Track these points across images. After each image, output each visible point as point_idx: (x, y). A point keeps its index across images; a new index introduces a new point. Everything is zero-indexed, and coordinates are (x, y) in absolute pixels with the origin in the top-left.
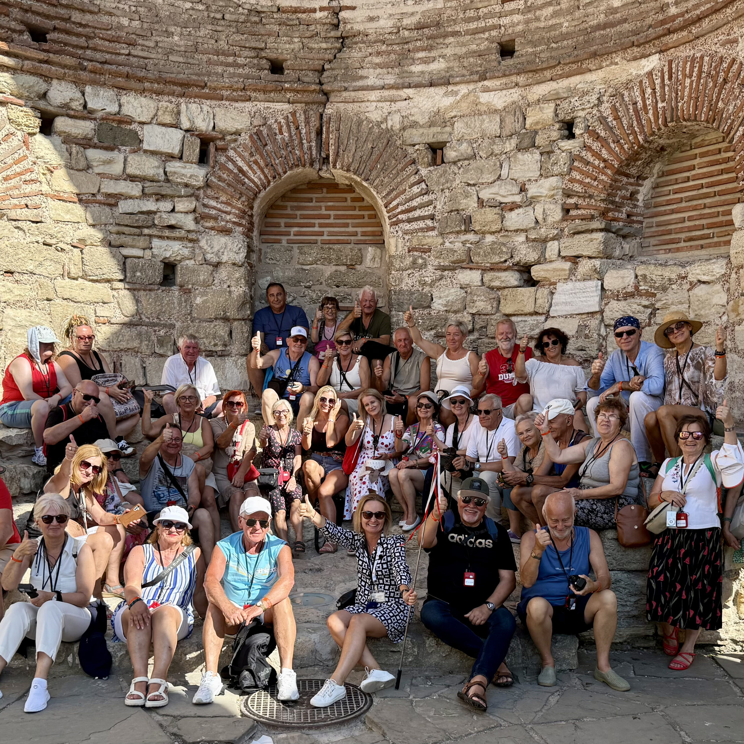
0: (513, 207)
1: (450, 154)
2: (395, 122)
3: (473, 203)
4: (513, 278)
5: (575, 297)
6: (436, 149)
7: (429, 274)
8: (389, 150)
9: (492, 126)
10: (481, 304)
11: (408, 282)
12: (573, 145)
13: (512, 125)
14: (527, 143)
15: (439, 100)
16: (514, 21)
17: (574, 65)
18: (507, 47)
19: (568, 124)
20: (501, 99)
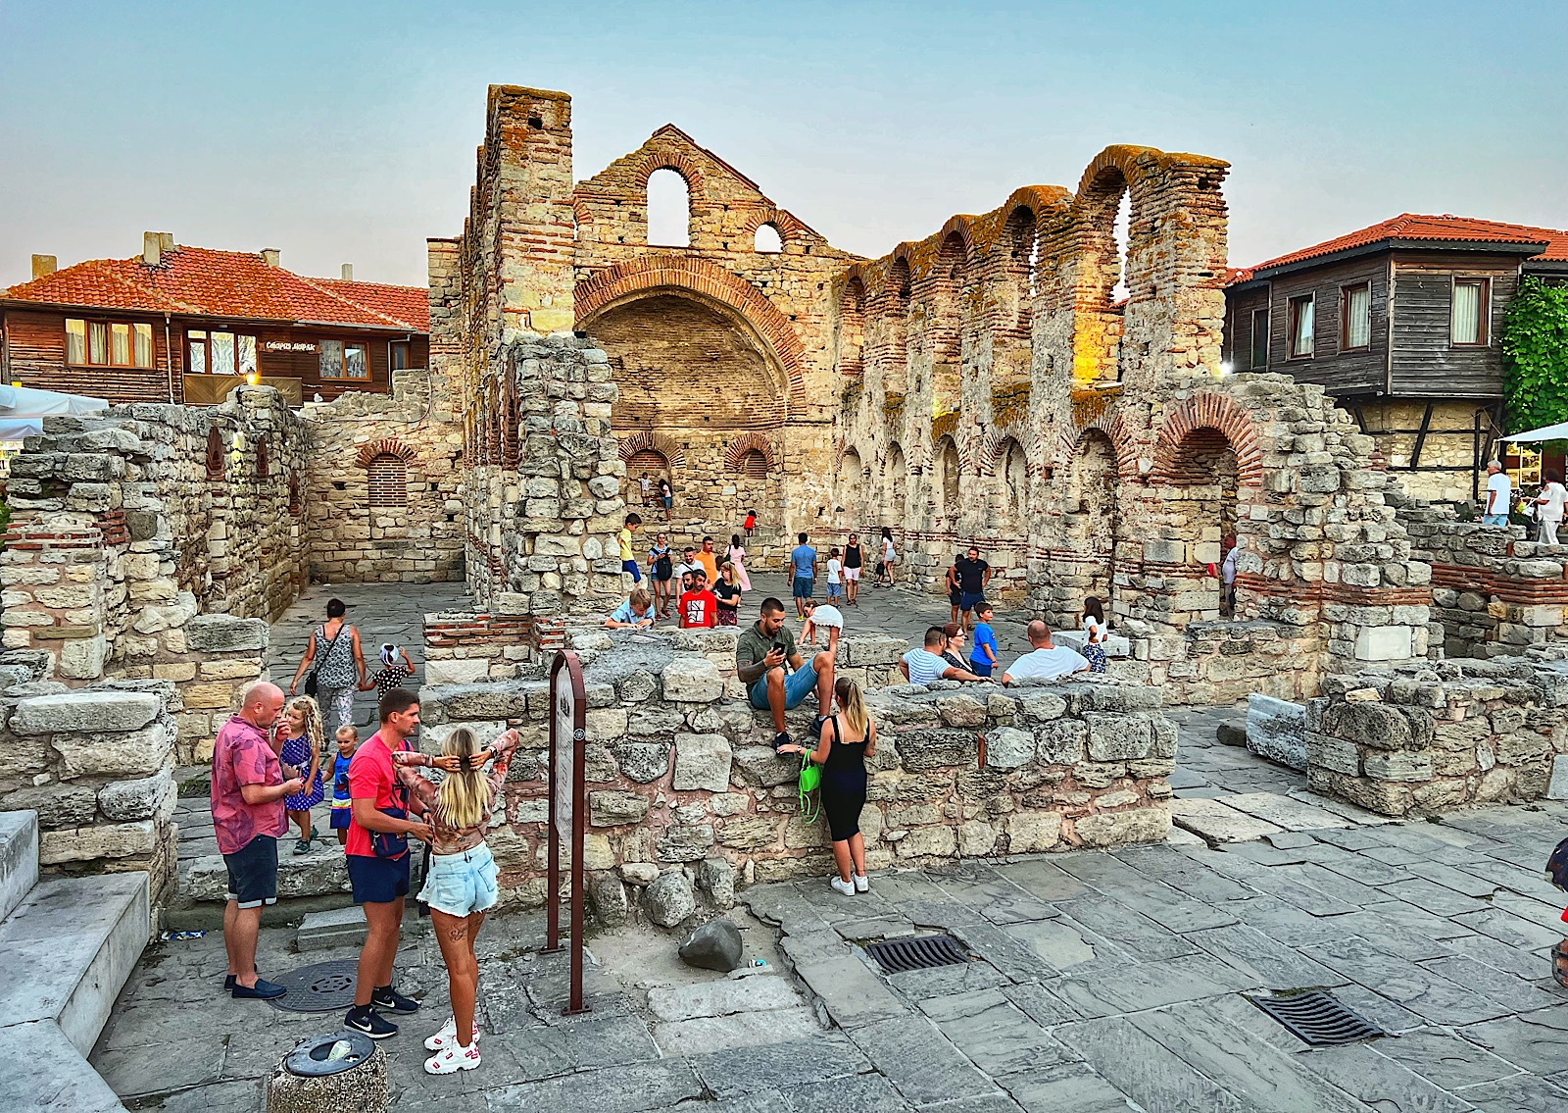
0: (710, 463)
1: (690, 446)
2: (673, 436)
3: (697, 461)
4: (711, 483)
5: (729, 490)
6: (686, 444)
7: (684, 481)
8: (671, 444)
9: (703, 440)
10: (701, 490)
11: (678, 483)
12: (727, 449)
13: (709, 440)
14: (713, 446)
15: (686, 431)
16: (708, 413)
17: (727, 428)
18: (707, 419)
19: (725, 443)
20: (705, 433)
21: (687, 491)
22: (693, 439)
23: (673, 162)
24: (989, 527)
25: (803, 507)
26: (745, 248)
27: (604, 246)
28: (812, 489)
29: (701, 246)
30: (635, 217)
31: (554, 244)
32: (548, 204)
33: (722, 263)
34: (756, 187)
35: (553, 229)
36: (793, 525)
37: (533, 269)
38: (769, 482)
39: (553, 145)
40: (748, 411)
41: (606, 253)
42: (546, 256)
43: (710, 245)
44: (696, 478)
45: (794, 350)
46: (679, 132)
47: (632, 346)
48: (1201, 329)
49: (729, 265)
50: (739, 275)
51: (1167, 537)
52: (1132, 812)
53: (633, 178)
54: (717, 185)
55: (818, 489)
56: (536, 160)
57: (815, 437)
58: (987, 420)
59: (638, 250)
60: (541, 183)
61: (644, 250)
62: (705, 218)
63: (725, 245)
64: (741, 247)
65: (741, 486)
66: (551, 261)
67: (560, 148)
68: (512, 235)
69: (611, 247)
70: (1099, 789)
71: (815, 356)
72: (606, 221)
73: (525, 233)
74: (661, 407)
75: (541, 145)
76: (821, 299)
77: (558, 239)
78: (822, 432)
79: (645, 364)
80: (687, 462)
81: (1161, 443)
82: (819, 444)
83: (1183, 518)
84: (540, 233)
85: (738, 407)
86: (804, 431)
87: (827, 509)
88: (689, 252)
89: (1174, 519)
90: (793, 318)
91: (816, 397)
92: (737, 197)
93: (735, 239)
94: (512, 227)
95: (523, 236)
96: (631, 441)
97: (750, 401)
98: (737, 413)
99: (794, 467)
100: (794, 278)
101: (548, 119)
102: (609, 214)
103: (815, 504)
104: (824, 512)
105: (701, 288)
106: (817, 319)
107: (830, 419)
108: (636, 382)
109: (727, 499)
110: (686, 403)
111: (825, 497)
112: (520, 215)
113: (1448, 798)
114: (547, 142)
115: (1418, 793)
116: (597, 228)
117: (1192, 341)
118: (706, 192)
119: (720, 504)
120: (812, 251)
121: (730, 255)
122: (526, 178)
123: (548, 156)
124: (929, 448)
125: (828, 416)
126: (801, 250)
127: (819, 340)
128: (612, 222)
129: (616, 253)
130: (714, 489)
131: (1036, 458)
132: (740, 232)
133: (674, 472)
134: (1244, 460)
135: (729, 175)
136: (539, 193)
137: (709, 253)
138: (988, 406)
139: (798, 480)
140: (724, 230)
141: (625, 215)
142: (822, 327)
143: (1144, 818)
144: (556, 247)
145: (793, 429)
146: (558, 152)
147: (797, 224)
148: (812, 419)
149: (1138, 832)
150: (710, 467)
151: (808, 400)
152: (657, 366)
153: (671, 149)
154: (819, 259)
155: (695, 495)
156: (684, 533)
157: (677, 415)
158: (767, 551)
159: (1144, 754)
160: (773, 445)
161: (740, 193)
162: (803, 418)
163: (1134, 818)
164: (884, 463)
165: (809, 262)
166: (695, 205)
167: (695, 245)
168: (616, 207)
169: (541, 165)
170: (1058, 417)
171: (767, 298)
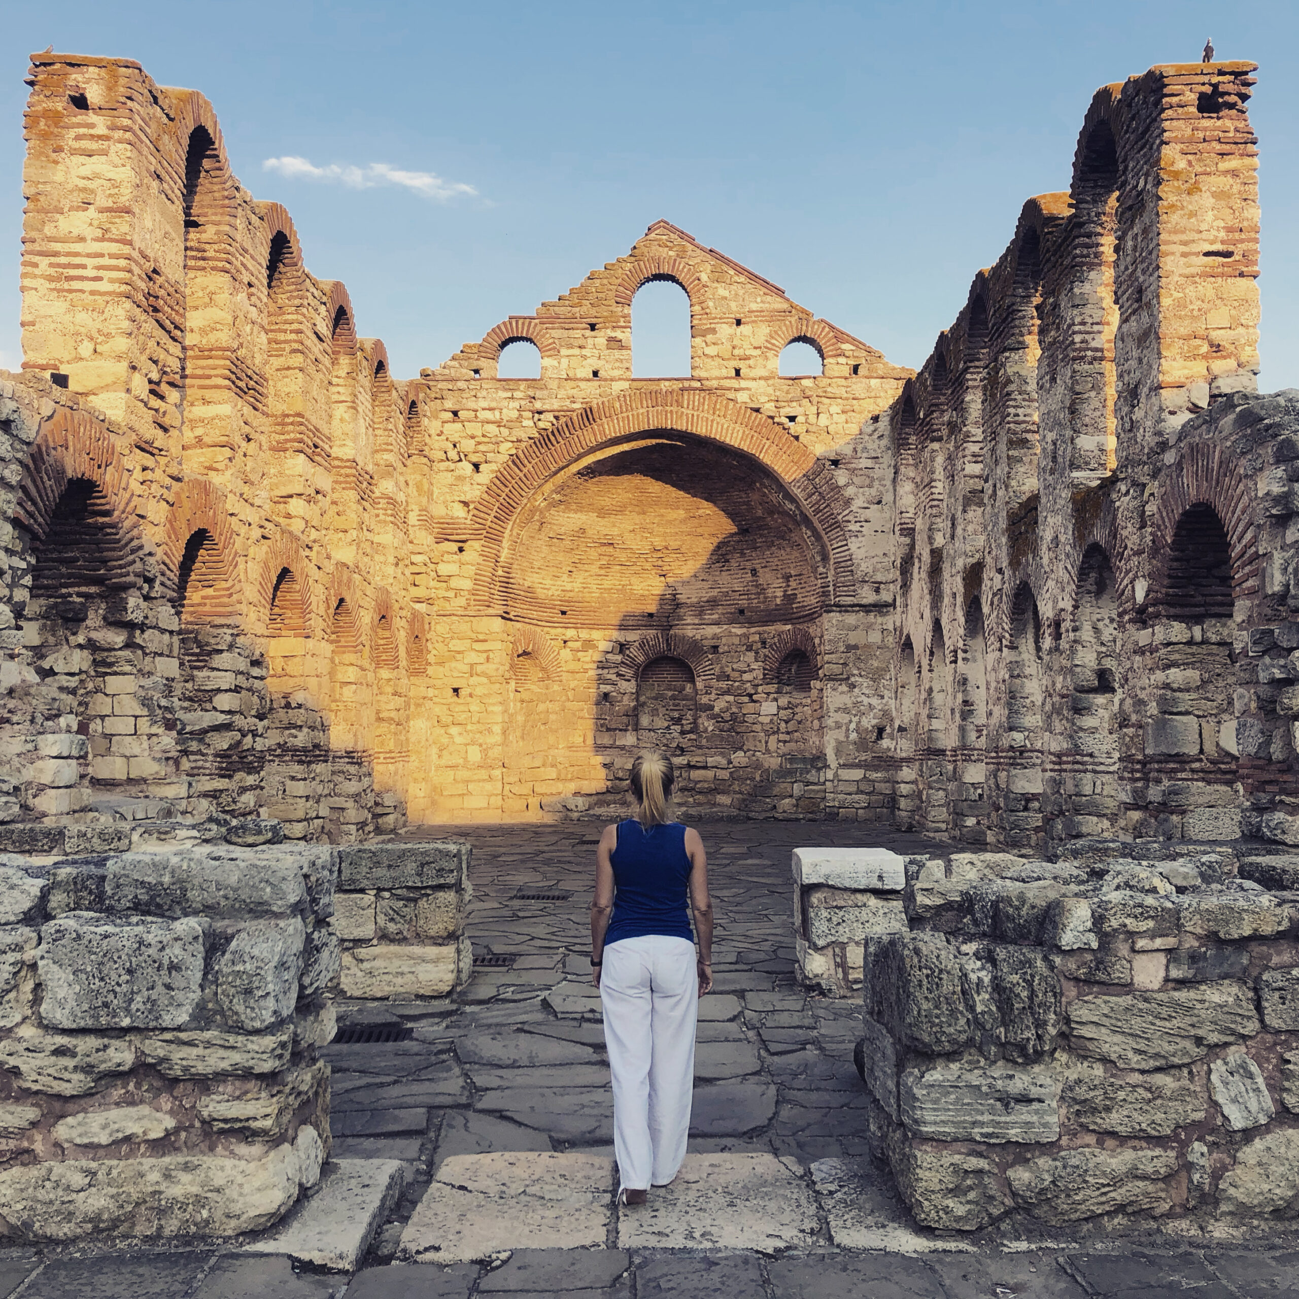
0: (745, 672)
1: (721, 650)
2: (698, 637)
3: (730, 669)
4: (746, 699)
5: (769, 708)
6: (715, 648)
7: (713, 697)
8: (696, 648)
9: (736, 641)
10: (734, 710)
11: (704, 700)
12: (766, 651)
13: (744, 641)
14: (749, 648)
15: (716, 630)
16: (744, 603)
17: (765, 623)
18: (742, 612)
19: (764, 643)
20: (739, 631)
21: (717, 709)
22: (724, 640)
23: (666, 269)
24: (1011, 729)
25: (853, 726)
26: (765, 373)
27: (571, 384)
28: (866, 701)
29: (703, 374)
30: (615, 343)
31: (99, 268)
32: (92, 212)
33: (731, 395)
34: (780, 292)
35: (97, 247)
36: (838, 752)
37: (66, 305)
38: (814, 693)
39: (101, 130)
40: (789, 599)
41: (574, 392)
42: (88, 286)
43: (716, 373)
44: (727, 692)
45: (836, 507)
46: (673, 229)
47: (638, 519)
48: (1217, 348)
49: (742, 397)
50: (757, 410)
51: (1168, 709)
52: (148, 1162)
53: (613, 293)
54: (726, 293)
55: (875, 701)
56: (74, 152)
57: (869, 627)
58: (1005, 564)
59: (618, 386)
60: (82, 183)
61: (625, 385)
62: (710, 338)
63: (738, 372)
64: (760, 372)
65: (783, 701)
66: (93, 293)
67: (111, 133)
68: (36, 259)
69: (583, 385)
70: (59, 1097)
71: (868, 514)
72: (576, 351)
73: (56, 254)
74: (682, 598)
75: (82, 131)
76: (876, 435)
77: (106, 261)
78: (880, 620)
79: (658, 542)
80: (717, 670)
81: (1155, 550)
82: (875, 637)
83: (1193, 675)
84: (77, 254)
85: (779, 593)
86: (851, 619)
87: (888, 730)
88: (686, 384)
89: (1176, 675)
90: (835, 463)
91: (870, 570)
92: (754, 306)
93: (751, 362)
94: (36, 247)
95: (53, 260)
96: (642, 645)
97: (793, 584)
98: (778, 601)
99: (837, 669)
100: (835, 409)
101: (94, 95)
102: (581, 342)
103: (869, 722)
104: (885, 736)
105: (701, 430)
106: (870, 464)
107: (890, 601)
108: (648, 566)
109: (766, 720)
110: (715, 593)
111: (886, 713)
112: (49, 230)
113: (1119, 1195)
114: (92, 126)
115: (1021, 1176)
116: (564, 361)
117: (1199, 367)
118: (711, 304)
119: (755, 727)
120: (861, 371)
121: (743, 384)
122: (59, 177)
123: (93, 145)
124: (962, 620)
125: (886, 596)
126: (846, 371)
127: (873, 492)
128: (584, 352)
129: (590, 391)
130: (750, 708)
131: (1046, 610)
132: (758, 352)
133: (700, 685)
134: (1239, 548)
135: (742, 279)
136: (77, 198)
137: (714, 383)
138: (1004, 540)
139: (844, 688)
140: (736, 352)
141: (601, 341)
142: (877, 474)
143: (185, 1177)
144: (101, 273)
145: (835, 617)
146: (107, 138)
147: (840, 336)
148: (864, 602)
149: (162, 1212)
150: (746, 677)
151: (859, 575)
152: (674, 544)
153: (664, 252)
154: (873, 382)
155: (727, 716)
156: (705, 768)
157: (700, 609)
158: (797, 789)
159: (183, 1017)
160: (817, 641)
161: (760, 301)
162: (849, 600)
163: (154, 1176)
164: (932, 654)
165: (858, 386)
166: (695, 322)
167: (697, 373)
168: (588, 333)
169: (83, 159)
170: (1062, 538)
171: (797, 438)
